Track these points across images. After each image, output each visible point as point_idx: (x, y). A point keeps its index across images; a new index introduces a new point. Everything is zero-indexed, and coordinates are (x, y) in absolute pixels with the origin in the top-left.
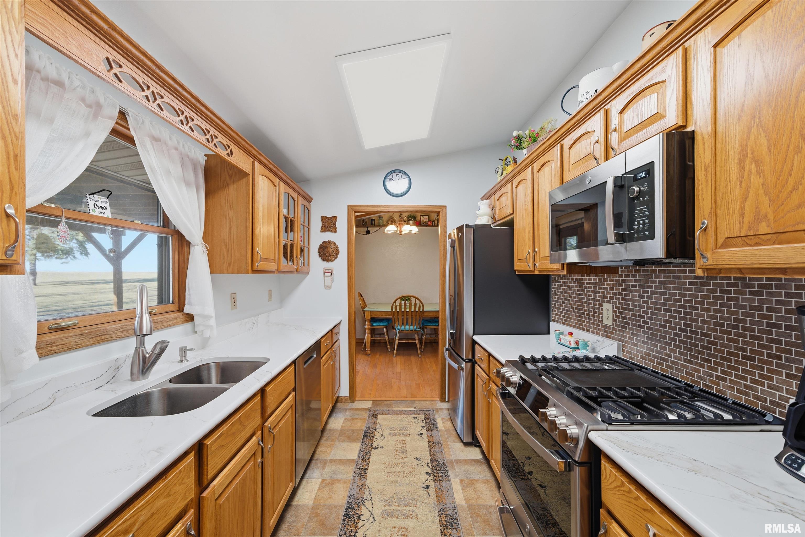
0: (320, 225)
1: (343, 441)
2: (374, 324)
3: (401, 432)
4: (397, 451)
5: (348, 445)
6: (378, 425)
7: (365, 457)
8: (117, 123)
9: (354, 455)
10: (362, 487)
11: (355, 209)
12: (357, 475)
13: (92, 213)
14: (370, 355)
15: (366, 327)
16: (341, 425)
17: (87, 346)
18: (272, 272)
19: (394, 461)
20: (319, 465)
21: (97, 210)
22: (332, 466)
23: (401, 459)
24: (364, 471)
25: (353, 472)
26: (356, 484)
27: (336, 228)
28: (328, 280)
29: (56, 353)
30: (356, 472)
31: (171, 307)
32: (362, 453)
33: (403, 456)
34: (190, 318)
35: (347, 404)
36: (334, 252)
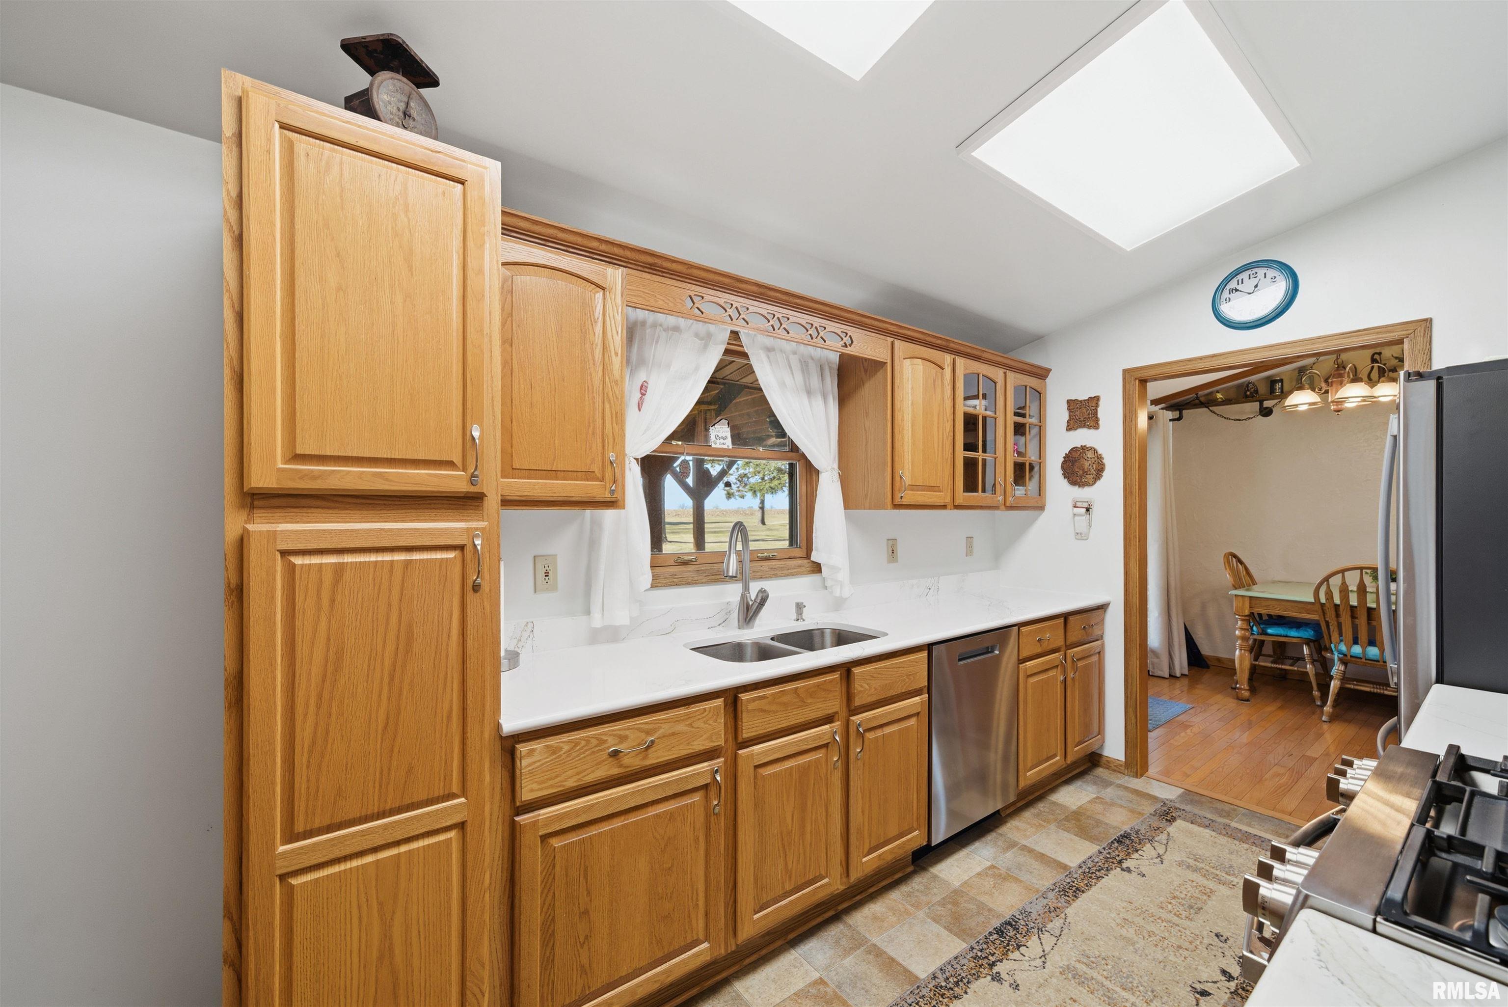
0: (1066, 416)
1: (1067, 830)
2: (1270, 631)
3: (1215, 871)
4: (1174, 898)
5: (1071, 840)
6: (1163, 837)
7: (1092, 873)
8: (728, 344)
9: (1073, 860)
10: (1054, 911)
11: (1139, 376)
12: (1057, 890)
13: (713, 446)
14: (1248, 700)
15: (1237, 632)
16: (1080, 804)
17: (702, 583)
18: (944, 507)
19: (1153, 909)
20: (1000, 843)
21: (718, 441)
22: (1020, 855)
23: (1175, 914)
24: (1075, 891)
25: (1052, 882)
26: (1045, 901)
27: (1097, 420)
28: (1082, 521)
29: (677, 585)
30: (1057, 885)
31: (797, 552)
32: (1090, 864)
33: (1184, 914)
34: (817, 568)
35: (1119, 775)
36: (1094, 467)
